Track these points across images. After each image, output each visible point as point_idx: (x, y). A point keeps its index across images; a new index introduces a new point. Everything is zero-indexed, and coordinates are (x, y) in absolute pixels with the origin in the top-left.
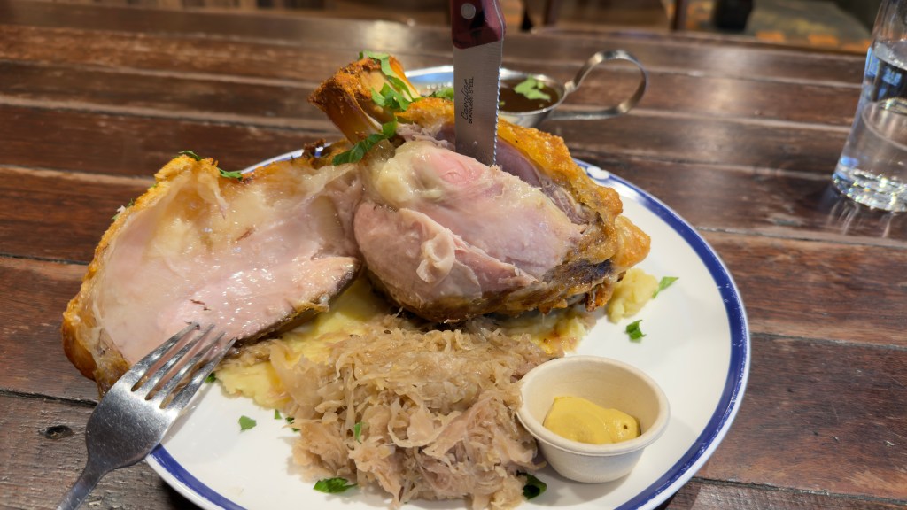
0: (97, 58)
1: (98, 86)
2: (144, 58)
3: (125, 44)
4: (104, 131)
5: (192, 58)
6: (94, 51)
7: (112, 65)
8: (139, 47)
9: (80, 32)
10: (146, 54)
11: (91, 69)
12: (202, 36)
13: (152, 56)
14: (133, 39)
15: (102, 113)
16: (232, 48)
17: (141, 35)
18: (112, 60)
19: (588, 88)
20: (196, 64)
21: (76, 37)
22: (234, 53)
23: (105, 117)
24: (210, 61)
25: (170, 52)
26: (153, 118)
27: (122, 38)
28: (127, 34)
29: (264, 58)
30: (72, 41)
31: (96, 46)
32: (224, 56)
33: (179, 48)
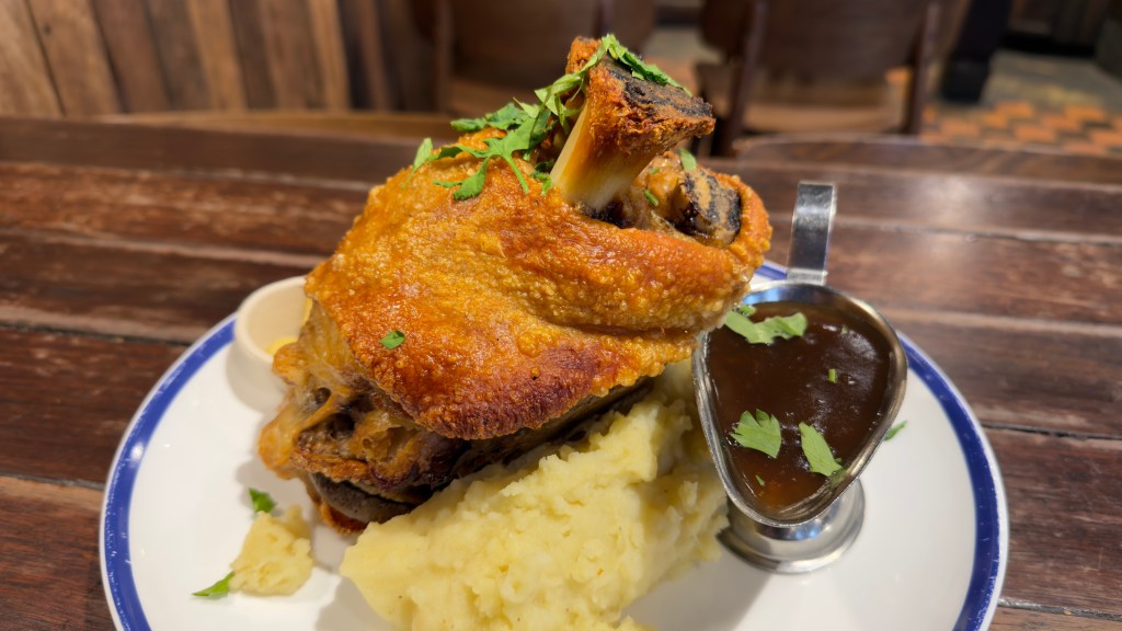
0: (68, 219)
1: (57, 273)
2: (139, 217)
3: (115, 191)
4: (40, 371)
5: (214, 216)
6: (68, 205)
7: (88, 231)
8: (137, 198)
9: (55, 170)
10: (143, 209)
11: (53, 239)
12: (235, 174)
13: (154, 213)
14: (131, 181)
15: (49, 330)
16: (280, 197)
17: (145, 175)
18: (88, 223)
19: (857, 266)
20: (220, 229)
21: (45, 178)
22: (282, 207)
23: (49, 338)
24: (242, 221)
25: (181, 205)
26: (128, 339)
27: (114, 181)
28: (124, 173)
29: (328, 216)
30: (38, 186)
31: (71, 196)
32: (265, 212)
33: (197, 199)
